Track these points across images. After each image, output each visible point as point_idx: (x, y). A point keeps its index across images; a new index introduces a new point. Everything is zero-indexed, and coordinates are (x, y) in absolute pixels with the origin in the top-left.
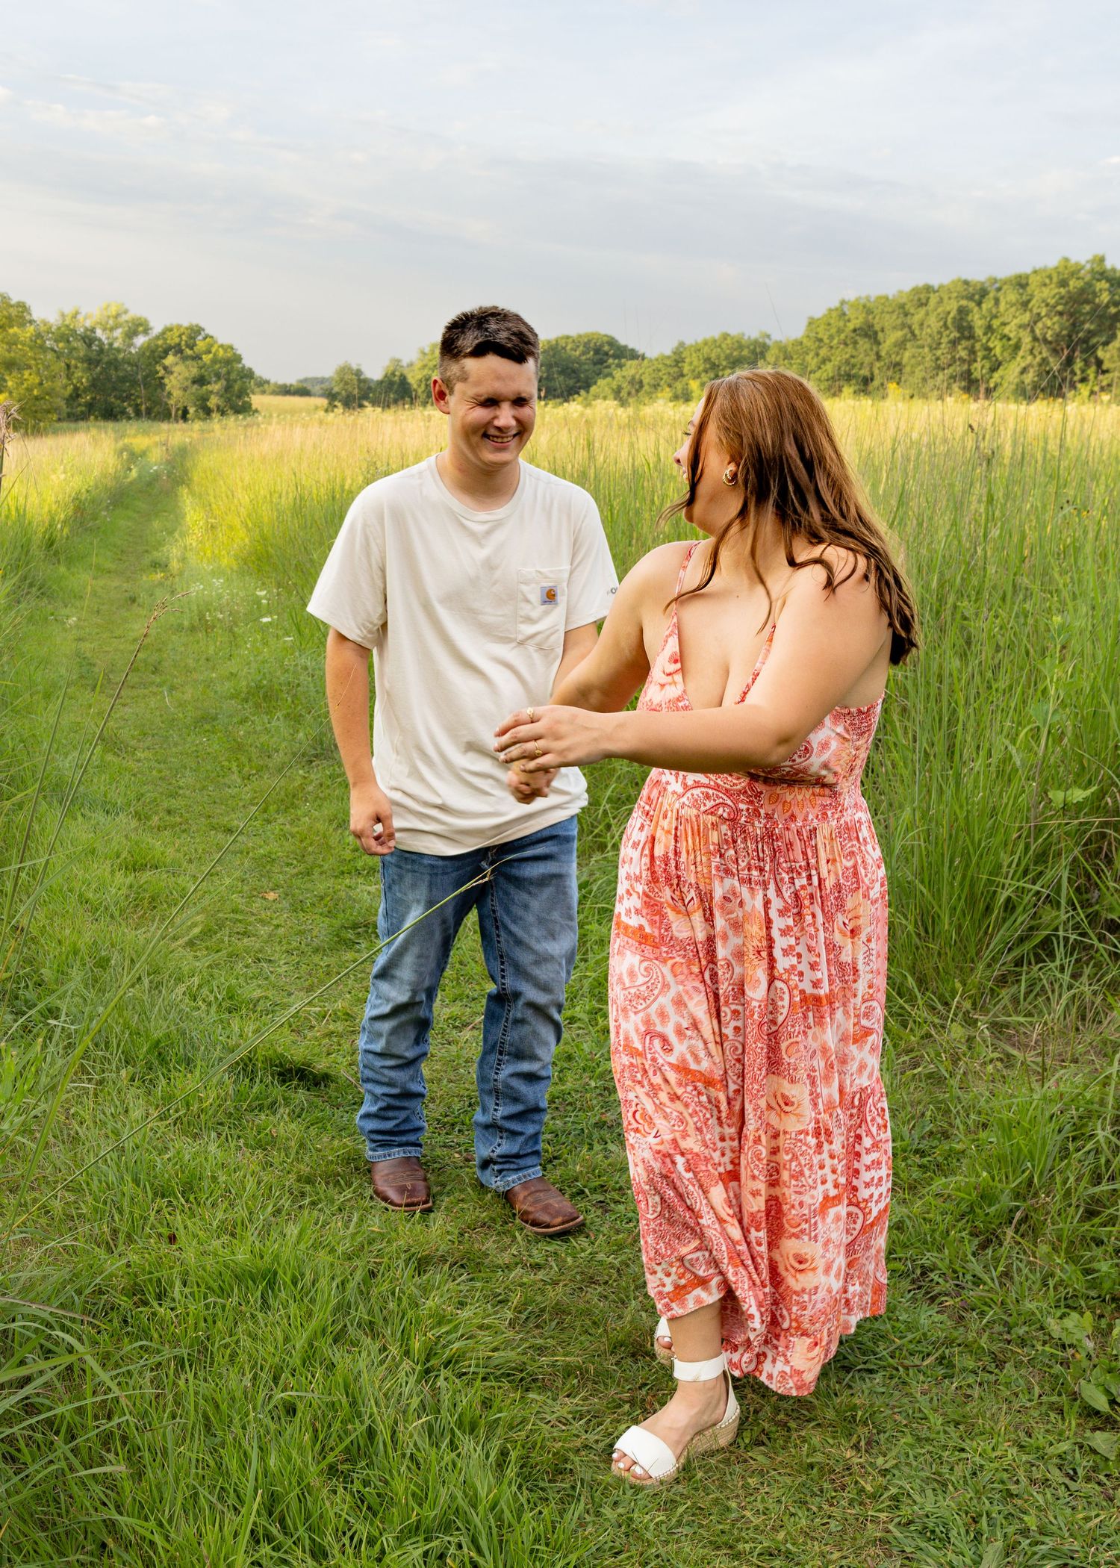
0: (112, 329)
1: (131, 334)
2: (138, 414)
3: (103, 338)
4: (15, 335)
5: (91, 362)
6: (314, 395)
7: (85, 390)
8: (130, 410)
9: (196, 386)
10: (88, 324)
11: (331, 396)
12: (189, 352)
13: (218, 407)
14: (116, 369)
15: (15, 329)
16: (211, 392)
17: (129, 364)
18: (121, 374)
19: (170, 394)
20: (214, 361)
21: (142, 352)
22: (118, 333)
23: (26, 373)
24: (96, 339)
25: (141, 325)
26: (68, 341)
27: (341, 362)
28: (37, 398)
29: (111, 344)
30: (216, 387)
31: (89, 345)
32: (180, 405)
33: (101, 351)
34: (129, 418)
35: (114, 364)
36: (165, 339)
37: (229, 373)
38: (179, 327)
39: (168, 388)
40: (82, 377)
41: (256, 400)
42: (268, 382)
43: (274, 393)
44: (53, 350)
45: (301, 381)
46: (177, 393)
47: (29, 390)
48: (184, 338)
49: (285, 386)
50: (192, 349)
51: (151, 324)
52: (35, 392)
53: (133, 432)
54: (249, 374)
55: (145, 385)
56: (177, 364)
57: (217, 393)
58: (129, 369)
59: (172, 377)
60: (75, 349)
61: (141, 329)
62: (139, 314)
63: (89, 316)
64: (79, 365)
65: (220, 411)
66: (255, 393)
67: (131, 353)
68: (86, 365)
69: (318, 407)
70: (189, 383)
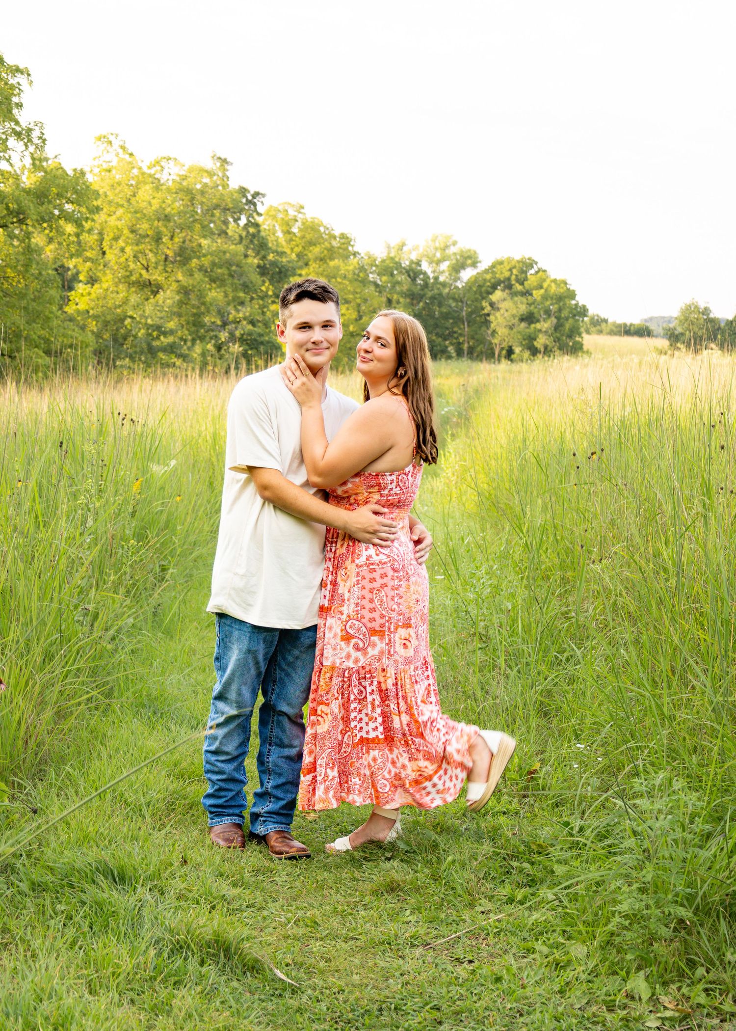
0: (438, 262)
1: (458, 267)
2: (460, 353)
3: (429, 271)
4: (337, 268)
5: (413, 297)
6: (656, 337)
8: (451, 349)
9: (523, 325)
10: (414, 257)
11: (674, 337)
12: (519, 287)
13: (546, 347)
14: (440, 305)
15: (336, 261)
16: (540, 331)
17: (454, 299)
18: (444, 310)
19: (494, 332)
20: (545, 297)
21: (469, 287)
22: (445, 266)
24: (421, 272)
25: (469, 257)
26: (392, 275)
29: (436, 278)
30: (545, 325)
31: (414, 280)
32: (505, 345)
33: (426, 285)
34: (449, 357)
35: (439, 299)
36: (494, 273)
37: (560, 310)
38: (510, 260)
39: (492, 325)
41: (588, 340)
42: (606, 321)
43: (612, 333)
44: (376, 285)
45: (646, 321)
46: (502, 331)
48: (515, 271)
49: (619, 326)
50: (522, 284)
51: (480, 258)
52: (351, 328)
53: (448, 372)
54: (583, 311)
55: (469, 322)
56: (505, 300)
57: (546, 332)
58: (454, 305)
59: (498, 314)
60: (398, 283)
61: (469, 262)
62: (468, 247)
63: (416, 248)
64: (401, 300)
65: (547, 351)
66: (588, 332)
67: (456, 287)
68: (408, 300)
69: (656, 349)
70: (516, 321)
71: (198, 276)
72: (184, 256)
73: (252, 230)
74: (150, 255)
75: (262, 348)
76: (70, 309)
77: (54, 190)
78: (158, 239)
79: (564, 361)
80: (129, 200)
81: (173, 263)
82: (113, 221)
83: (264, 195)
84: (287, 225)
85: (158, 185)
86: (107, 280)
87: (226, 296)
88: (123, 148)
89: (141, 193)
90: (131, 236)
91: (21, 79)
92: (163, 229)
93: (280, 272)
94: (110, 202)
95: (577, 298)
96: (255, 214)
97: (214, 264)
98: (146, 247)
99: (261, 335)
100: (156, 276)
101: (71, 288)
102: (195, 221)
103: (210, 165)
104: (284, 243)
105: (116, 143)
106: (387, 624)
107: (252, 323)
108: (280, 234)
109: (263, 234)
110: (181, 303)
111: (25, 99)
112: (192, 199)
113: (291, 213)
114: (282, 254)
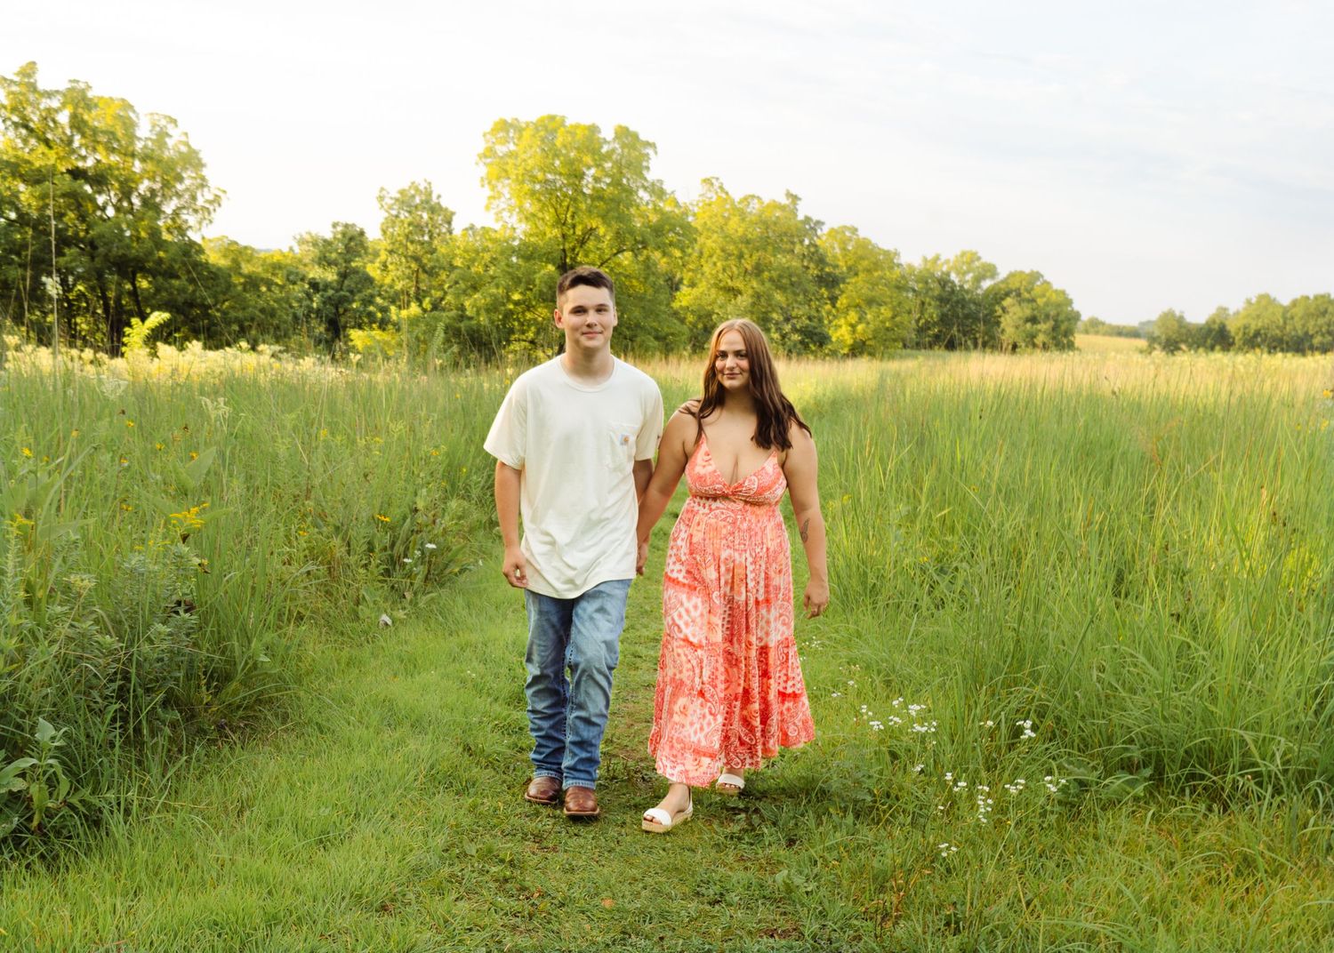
0: (965, 273)
1: (978, 279)
2: (976, 346)
3: (956, 281)
5: (942, 300)
7: (935, 324)
8: (969, 343)
9: (1029, 325)
10: (945, 269)
11: (1153, 340)
12: (1026, 295)
13: (1044, 344)
14: (963, 308)
15: (882, 271)
16: (1040, 331)
17: (975, 303)
18: (966, 311)
19: (1003, 331)
20: (1047, 304)
21: (987, 293)
22: (969, 277)
23: (883, 309)
24: (950, 281)
26: (927, 283)
27: (1166, 309)
28: (887, 329)
29: (961, 287)
30: (1044, 326)
31: (943, 287)
32: (1011, 341)
33: (953, 291)
35: (962, 303)
36: (1008, 284)
37: (1058, 315)
38: (1022, 273)
39: (1002, 325)
40: (933, 312)
41: (1079, 339)
42: (1103, 324)
44: (914, 291)
46: (1010, 330)
47: (883, 322)
48: (1024, 283)
50: (1029, 292)
51: (999, 270)
52: (887, 324)
54: (1077, 317)
55: (984, 322)
56: (1014, 305)
57: (1045, 332)
58: (973, 307)
59: (1007, 317)
60: (931, 289)
61: (989, 274)
62: (989, 261)
63: (947, 262)
64: (933, 303)
65: (1045, 347)
67: (977, 295)
68: (938, 303)
69: (1137, 348)
70: (1021, 322)
71: (768, 285)
72: (758, 270)
73: (812, 249)
74: (734, 269)
75: (815, 338)
76: (676, 305)
77: (667, 227)
78: (741, 256)
79: (1056, 354)
80: (722, 228)
81: (751, 275)
82: (709, 243)
83: (823, 223)
84: (844, 244)
85: (743, 215)
86: (702, 287)
87: (787, 300)
88: (721, 188)
89: (731, 223)
90: (722, 254)
91: (650, 151)
92: (746, 251)
94: (708, 230)
95: (1074, 305)
97: (780, 276)
98: (732, 262)
99: (815, 328)
100: (738, 284)
101: (677, 289)
102: (768, 244)
103: (784, 201)
104: (841, 258)
105: (717, 184)
107: (810, 318)
108: (837, 250)
109: (821, 251)
110: (753, 304)
111: (652, 164)
112: (767, 228)
113: (848, 234)
114: (836, 266)
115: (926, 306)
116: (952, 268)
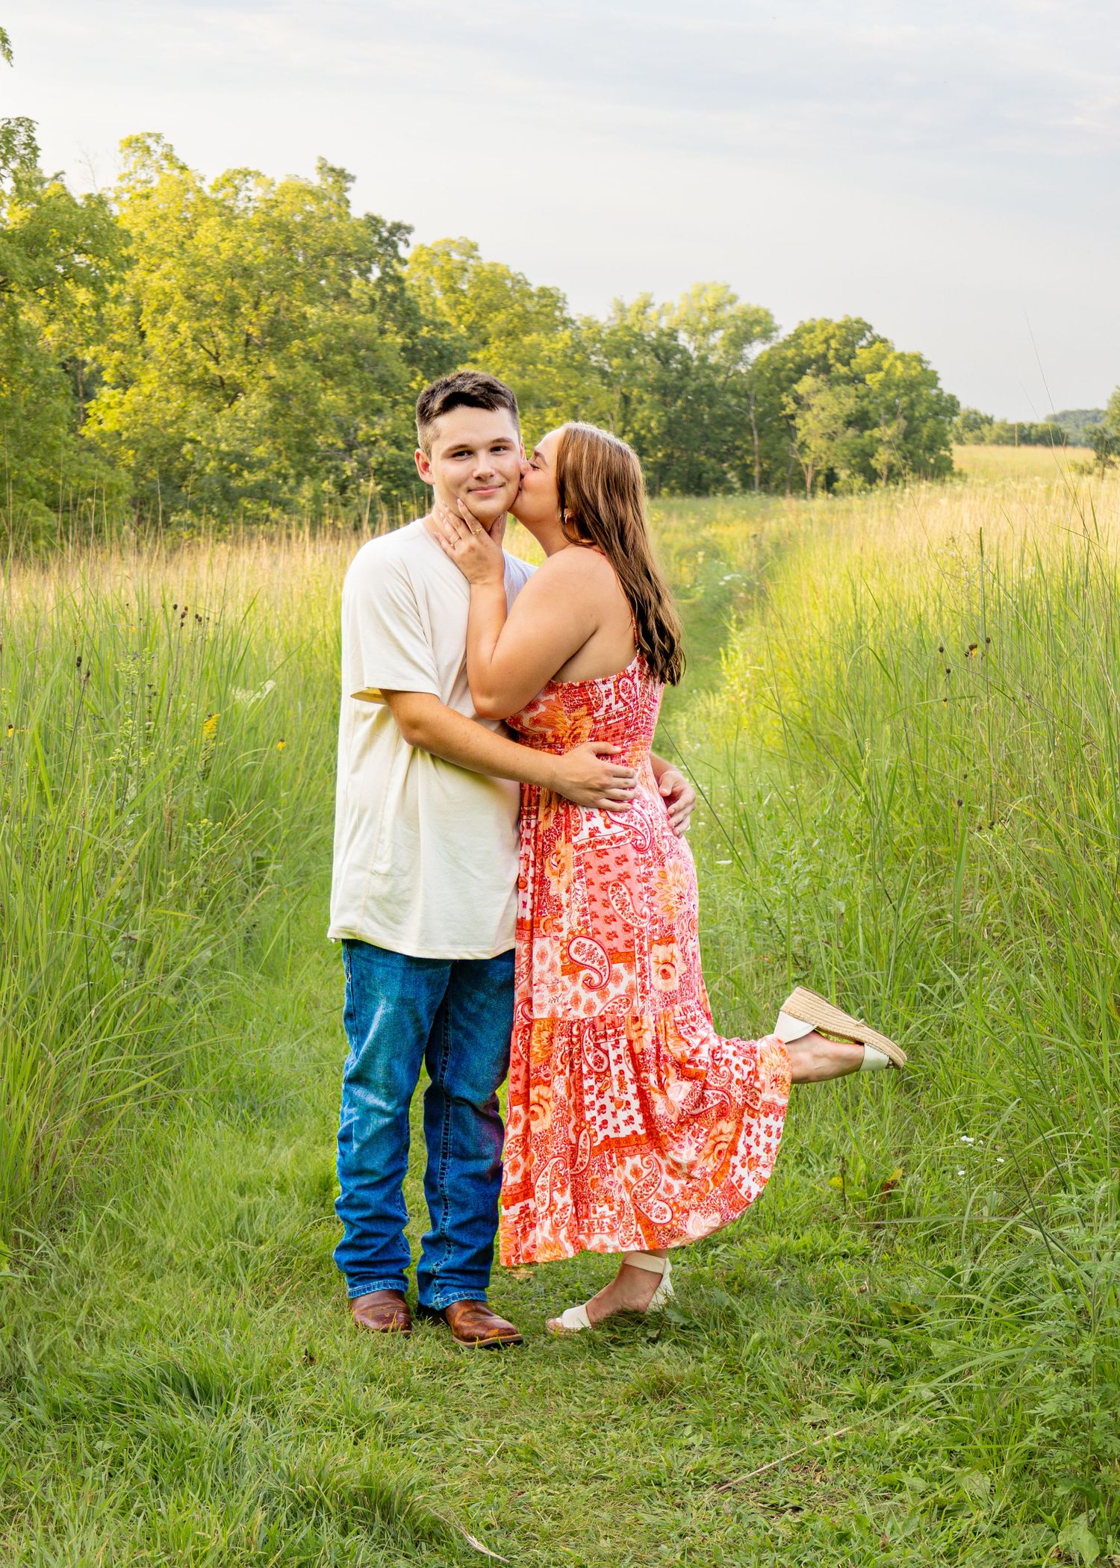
0: (706, 332)
1: (741, 339)
2: (747, 483)
3: (691, 348)
4: (537, 347)
5: (666, 391)
6: (1074, 445)
8: (731, 476)
9: (851, 432)
10: (664, 324)
11: (1103, 445)
12: (844, 370)
13: (891, 468)
14: (711, 403)
15: (534, 335)
16: (880, 441)
17: (735, 393)
18: (718, 411)
19: (803, 446)
20: (886, 385)
21: (757, 373)
22: (717, 338)
24: (677, 350)
25: (757, 322)
26: (629, 355)
29: (703, 359)
30: (888, 431)
31: (666, 363)
32: (822, 466)
33: (686, 371)
34: (730, 490)
35: (708, 394)
36: (801, 347)
37: (912, 405)
38: (826, 323)
39: (800, 434)
40: (650, 417)
41: (961, 455)
42: (989, 421)
43: (1000, 441)
44: (603, 374)
45: (1055, 418)
46: (817, 444)
48: (833, 343)
49: (1011, 429)
50: (847, 363)
51: (777, 321)
53: (728, 515)
54: (950, 407)
55: (760, 430)
56: (819, 391)
57: (889, 442)
58: (734, 402)
59: (808, 416)
60: (640, 368)
61: (757, 329)
62: (753, 305)
63: (667, 309)
64: (646, 397)
65: (893, 475)
66: (960, 441)
67: (737, 373)
68: (657, 397)
69: (1074, 465)
70: (839, 426)
71: (303, 368)
72: (278, 335)
73: (390, 288)
74: (221, 336)
75: (410, 487)
76: (89, 431)
77: (56, 233)
78: (232, 309)
79: (923, 490)
80: (181, 245)
81: (259, 347)
82: (155, 281)
83: (409, 230)
84: (450, 278)
85: (229, 218)
86: (150, 381)
87: (351, 399)
88: (169, 157)
89: (201, 231)
90: (188, 304)
92: (242, 292)
93: (441, 357)
94: (150, 249)
95: (940, 385)
96: (394, 262)
97: (329, 347)
98: (213, 322)
100: (233, 371)
101: (89, 396)
102: (294, 276)
103: (316, 180)
104: (445, 308)
105: (158, 150)
106: (637, 941)
107: (397, 443)
108: (437, 293)
109: (409, 294)
110: (275, 415)
112: (288, 240)
113: (456, 257)
114: (442, 326)
115: (634, 405)
116: (682, 321)
